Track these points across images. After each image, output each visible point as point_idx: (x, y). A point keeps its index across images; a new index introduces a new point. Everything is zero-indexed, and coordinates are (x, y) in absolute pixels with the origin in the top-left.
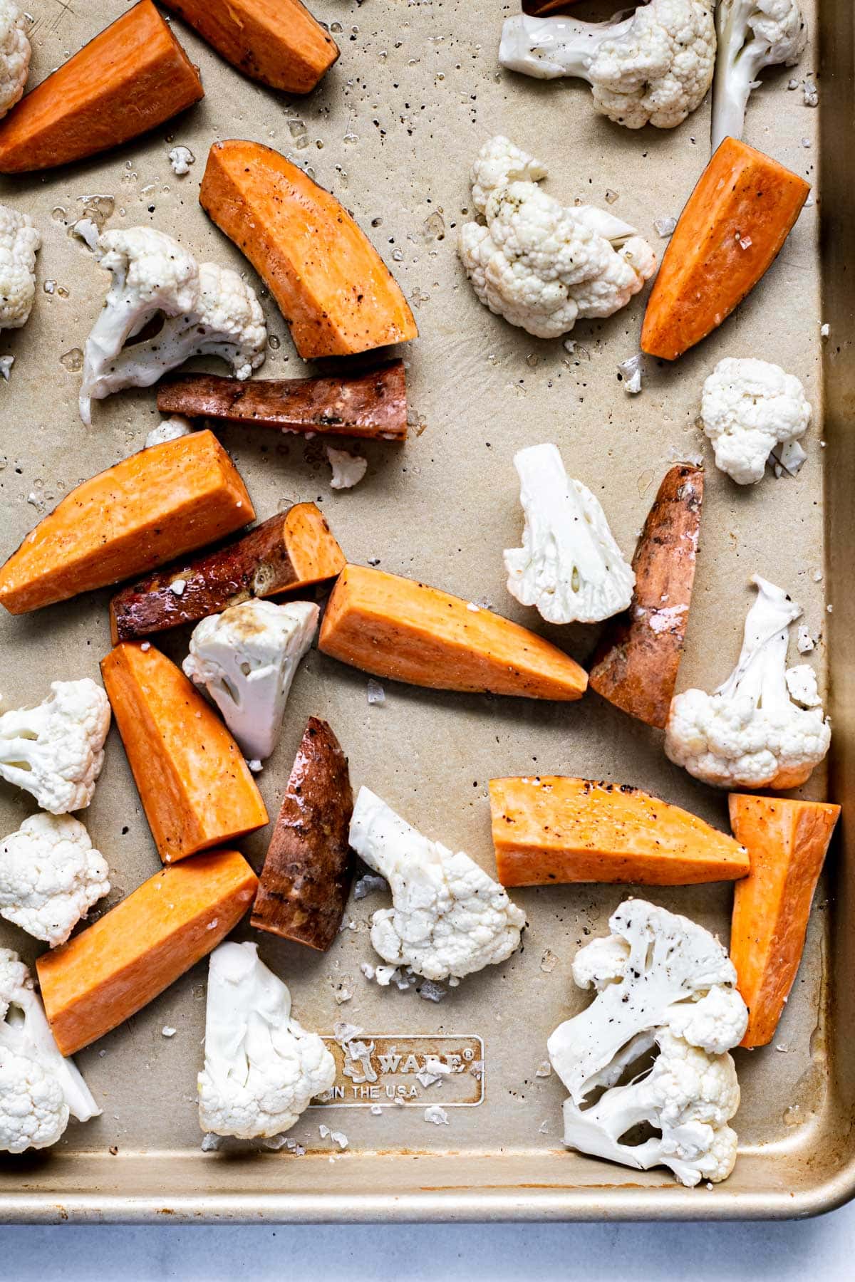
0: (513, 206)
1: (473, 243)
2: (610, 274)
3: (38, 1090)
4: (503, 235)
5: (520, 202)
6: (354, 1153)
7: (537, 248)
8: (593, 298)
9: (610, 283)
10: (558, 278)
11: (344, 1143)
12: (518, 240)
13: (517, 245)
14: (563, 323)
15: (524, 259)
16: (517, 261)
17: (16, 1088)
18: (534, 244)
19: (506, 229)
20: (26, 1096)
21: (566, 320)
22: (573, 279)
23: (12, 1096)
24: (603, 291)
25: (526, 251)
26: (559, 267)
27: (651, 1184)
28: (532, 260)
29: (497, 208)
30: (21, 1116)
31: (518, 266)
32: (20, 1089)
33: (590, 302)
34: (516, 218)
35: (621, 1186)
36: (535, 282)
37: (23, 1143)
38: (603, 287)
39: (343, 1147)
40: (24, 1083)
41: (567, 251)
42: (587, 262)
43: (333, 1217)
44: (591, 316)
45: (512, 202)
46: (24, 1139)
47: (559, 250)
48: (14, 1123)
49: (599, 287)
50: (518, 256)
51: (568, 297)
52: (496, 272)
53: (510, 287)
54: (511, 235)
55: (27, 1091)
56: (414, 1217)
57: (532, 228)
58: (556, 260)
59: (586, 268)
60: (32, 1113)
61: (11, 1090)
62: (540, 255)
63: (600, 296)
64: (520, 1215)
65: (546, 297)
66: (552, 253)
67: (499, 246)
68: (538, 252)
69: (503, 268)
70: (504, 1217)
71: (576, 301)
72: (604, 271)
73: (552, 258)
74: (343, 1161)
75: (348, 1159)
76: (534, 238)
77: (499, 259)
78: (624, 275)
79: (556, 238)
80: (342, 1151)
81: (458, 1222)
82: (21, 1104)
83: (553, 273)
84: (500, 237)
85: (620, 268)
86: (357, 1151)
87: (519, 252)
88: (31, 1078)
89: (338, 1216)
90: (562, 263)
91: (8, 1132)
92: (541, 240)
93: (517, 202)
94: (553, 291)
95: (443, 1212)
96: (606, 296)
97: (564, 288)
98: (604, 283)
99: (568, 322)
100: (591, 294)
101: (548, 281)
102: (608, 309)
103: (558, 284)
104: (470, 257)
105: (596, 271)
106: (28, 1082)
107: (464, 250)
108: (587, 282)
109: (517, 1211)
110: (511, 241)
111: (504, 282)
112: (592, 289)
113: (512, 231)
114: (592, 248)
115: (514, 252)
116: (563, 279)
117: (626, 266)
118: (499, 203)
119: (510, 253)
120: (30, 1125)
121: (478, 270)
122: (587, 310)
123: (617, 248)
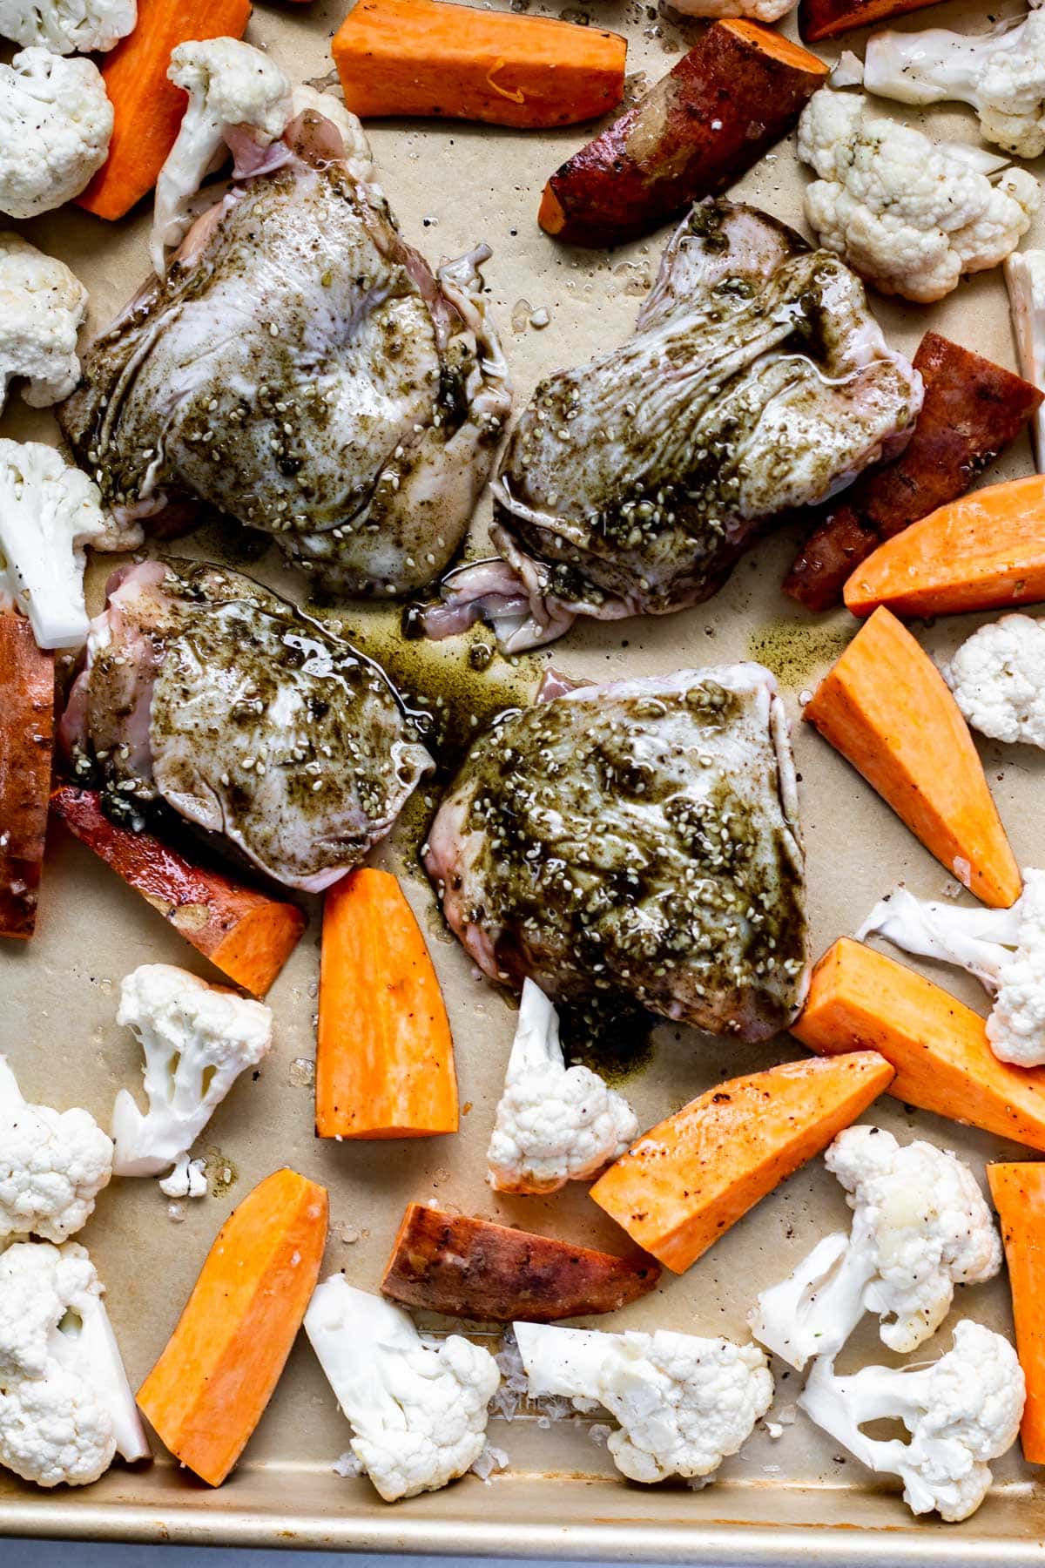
0: (871, 148)
1: (825, 203)
2: (995, 212)
3: (84, 1416)
4: (864, 185)
5: (879, 142)
6: (515, 1474)
7: (909, 191)
8: (978, 244)
9: (994, 223)
10: (936, 225)
11: (503, 1461)
12: (884, 186)
13: (884, 192)
14: (947, 279)
15: (895, 208)
16: (885, 212)
17: (60, 1409)
18: (904, 186)
19: (867, 177)
20: (70, 1421)
21: (950, 275)
22: (954, 224)
23: (55, 1418)
24: (988, 234)
25: (896, 198)
26: (937, 210)
27: (872, 1524)
28: (904, 208)
29: (850, 155)
30: (60, 1443)
31: (888, 218)
32: (65, 1411)
33: (974, 250)
34: (877, 161)
35: (836, 1526)
36: (911, 233)
37: (56, 1476)
38: (988, 229)
39: (502, 1466)
40: (70, 1404)
41: (945, 190)
42: (967, 201)
43: (488, 1549)
44: (976, 267)
45: (868, 144)
46: (58, 1471)
47: (934, 190)
48: (49, 1450)
49: (983, 229)
50: (886, 205)
51: (949, 248)
52: (861, 230)
53: (882, 244)
54: (874, 182)
55: (70, 1415)
56: (585, 1553)
57: (899, 168)
58: (932, 203)
59: (967, 207)
60: (73, 1442)
61: (53, 1410)
62: (914, 199)
63: (985, 241)
64: (712, 1557)
65: (926, 249)
66: (926, 194)
67: (859, 199)
68: (910, 196)
69: (870, 224)
70: (694, 1557)
71: (958, 251)
72: (986, 209)
73: (927, 201)
74: (501, 1483)
75: (510, 1481)
76: (904, 180)
77: (863, 215)
78: (1010, 210)
79: (929, 175)
80: (501, 1471)
81: (638, 1561)
82: (62, 1429)
83: (931, 219)
84: (861, 188)
85: (1004, 204)
86: (518, 1472)
87: (887, 200)
88: (79, 1399)
89: (493, 1549)
90: (940, 205)
91: (42, 1460)
92: (913, 180)
93: (875, 143)
94: (932, 241)
95: (620, 1548)
96: (993, 239)
97: (945, 235)
98: (987, 224)
99: (953, 278)
100: (974, 240)
101: (925, 229)
102: (997, 255)
103: (937, 231)
104: (824, 221)
105: (978, 210)
106: (75, 1405)
107: (815, 215)
108: (969, 226)
109: (709, 1551)
110: (875, 189)
111: (873, 241)
112: (975, 233)
113: (875, 177)
114: (969, 183)
115: (880, 201)
116: (942, 225)
117: (1010, 201)
118: (852, 149)
119: (875, 203)
120: (68, 1455)
121: (835, 234)
122: (974, 260)
123: (995, 184)
